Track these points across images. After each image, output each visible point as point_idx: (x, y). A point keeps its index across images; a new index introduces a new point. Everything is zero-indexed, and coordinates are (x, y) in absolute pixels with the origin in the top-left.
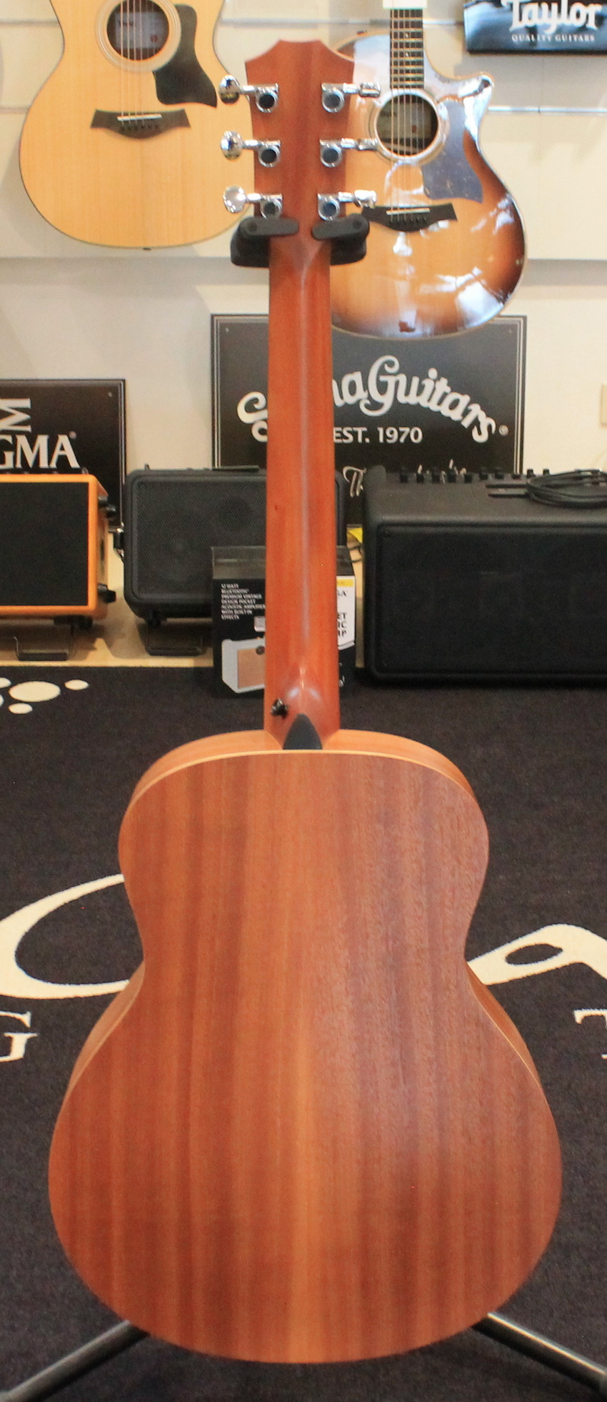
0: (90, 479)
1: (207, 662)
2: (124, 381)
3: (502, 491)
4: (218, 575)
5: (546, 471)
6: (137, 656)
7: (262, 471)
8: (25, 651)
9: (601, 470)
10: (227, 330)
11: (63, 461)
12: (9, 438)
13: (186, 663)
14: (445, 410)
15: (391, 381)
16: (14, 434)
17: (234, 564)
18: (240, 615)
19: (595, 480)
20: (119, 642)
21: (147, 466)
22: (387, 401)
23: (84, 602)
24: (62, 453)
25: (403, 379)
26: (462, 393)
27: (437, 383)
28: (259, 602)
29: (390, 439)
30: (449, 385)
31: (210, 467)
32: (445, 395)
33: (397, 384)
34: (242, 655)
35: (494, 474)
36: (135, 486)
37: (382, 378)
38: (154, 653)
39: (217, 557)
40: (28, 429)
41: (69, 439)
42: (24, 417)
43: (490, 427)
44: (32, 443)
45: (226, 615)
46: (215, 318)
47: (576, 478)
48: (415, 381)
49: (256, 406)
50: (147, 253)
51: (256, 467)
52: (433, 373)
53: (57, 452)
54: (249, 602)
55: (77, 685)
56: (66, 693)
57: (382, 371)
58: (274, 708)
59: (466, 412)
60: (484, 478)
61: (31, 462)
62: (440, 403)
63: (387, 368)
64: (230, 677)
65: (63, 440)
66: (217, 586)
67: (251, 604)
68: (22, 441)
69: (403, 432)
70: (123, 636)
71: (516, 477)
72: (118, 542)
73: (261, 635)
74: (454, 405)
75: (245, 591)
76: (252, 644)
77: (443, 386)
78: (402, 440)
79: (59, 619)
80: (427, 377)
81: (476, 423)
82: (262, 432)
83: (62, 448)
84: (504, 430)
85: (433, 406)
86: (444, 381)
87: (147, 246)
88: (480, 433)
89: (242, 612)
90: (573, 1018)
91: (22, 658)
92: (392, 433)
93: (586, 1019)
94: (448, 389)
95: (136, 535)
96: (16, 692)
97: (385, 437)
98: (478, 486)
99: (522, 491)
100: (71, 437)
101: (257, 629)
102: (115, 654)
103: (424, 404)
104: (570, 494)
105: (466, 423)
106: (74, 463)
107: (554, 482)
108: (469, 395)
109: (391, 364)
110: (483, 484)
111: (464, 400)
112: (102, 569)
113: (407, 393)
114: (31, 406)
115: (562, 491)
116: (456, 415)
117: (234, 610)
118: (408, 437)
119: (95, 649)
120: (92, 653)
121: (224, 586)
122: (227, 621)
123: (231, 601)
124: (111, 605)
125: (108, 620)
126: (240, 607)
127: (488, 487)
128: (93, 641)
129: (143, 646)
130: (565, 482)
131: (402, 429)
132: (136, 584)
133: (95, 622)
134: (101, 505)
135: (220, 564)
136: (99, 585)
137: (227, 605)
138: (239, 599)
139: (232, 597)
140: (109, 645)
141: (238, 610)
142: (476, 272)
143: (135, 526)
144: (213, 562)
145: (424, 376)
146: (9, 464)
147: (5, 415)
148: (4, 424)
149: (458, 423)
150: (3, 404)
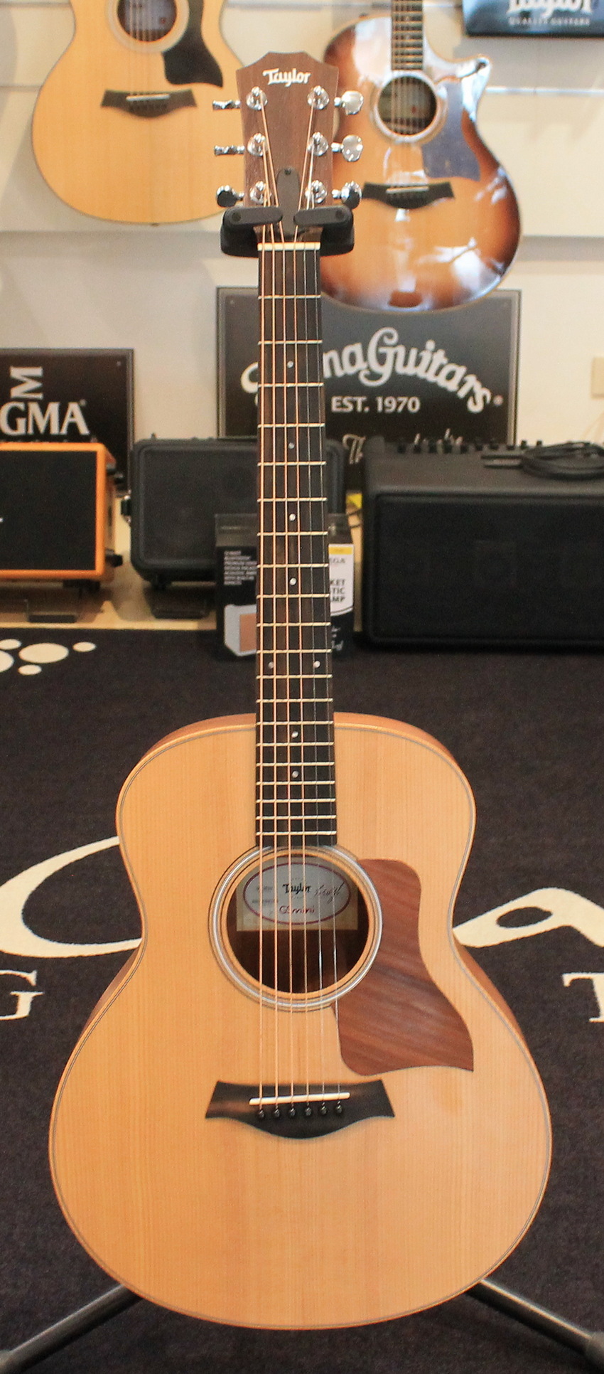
0: (98, 448)
1: (210, 625)
2: (132, 351)
3: (496, 462)
4: (220, 543)
5: (539, 443)
6: (142, 619)
8: (36, 613)
10: (233, 302)
11: (73, 427)
12: (21, 406)
13: (190, 625)
14: (441, 381)
15: (390, 352)
16: (26, 401)
17: (237, 531)
18: (242, 581)
19: (587, 452)
20: (126, 605)
21: (153, 435)
22: (386, 372)
23: (92, 567)
24: (73, 420)
25: (401, 350)
26: (459, 363)
27: (435, 354)
29: (388, 408)
30: (446, 356)
31: (215, 437)
32: (441, 368)
33: (396, 356)
34: (243, 620)
35: (489, 446)
36: (141, 455)
37: (382, 350)
38: (160, 616)
39: (222, 524)
40: (40, 396)
41: (80, 406)
42: (37, 385)
43: (484, 398)
44: (44, 409)
45: (228, 581)
46: (221, 291)
47: (568, 450)
48: (414, 352)
50: (154, 229)
52: (430, 345)
53: (68, 420)
54: (251, 568)
55: (84, 647)
56: (73, 653)
57: (381, 343)
59: (462, 383)
60: (479, 449)
61: (42, 428)
62: (437, 374)
63: (386, 340)
64: (233, 641)
65: (74, 407)
66: (220, 553)
67: (253, 571)
68: (34, 409)
69: (403, 402)
70: (130, 599)
71: (511, 448)
72: (126, 508)
74: (450, 376)
75: (248, 558)
76: (251, 609)
77: (440, 357)
78: (400, 409)
79: (68, 583)
80: (425, 349)
81: (471, 393)
83: (72, 416)
84: (498, 401)
85: (430, 377)
86: (441, 353)
87: (154, 222)
88: (475, 403)
89: (243, 578)
90: (561, 981)
91: (32, 620)
93: (574, 982)
94: (445, 361)
95: (142, 505)
96: (26, 654)
97: (384, 407)
98: (474, 457)
99: (516, 462)
100: (81, 404)
102: (123, 617)
103: (421, 375)
104: (562, 466)
105: (462, 394)
106: (84, 430)
107: (546, 454)
108: (466, 366)
109: (390, 336)
110: (479, 455)
111: (461, 371)
112: (110, 535)
113: (405, 364)
114: (43, 374)
115: (550, 462)
116: (452, 386)
117: (236, 576)
118: (406, 407)
119: (102, 612)
120: (99, 616)
121: (226, 553)
122: (230, 587)
123: (233, 568)
124: (118, 569)
125: (116, 583)
126: (242, 573)
127: (484, 458)
128: (101, 604)
129: (148, 610)
130: (557, 454)
131: (400, 399)
132: (142, 550)
133: (103, 585)
134: (109, 473)
135: (223, 532)
136: (106, 550)
137: (230, 571)
138: (241, 566)
139: (235, 563)
140: (117, 607)
141: (241, 576)
142: (472, 243)
143: (142, 495)
144: (217, 529)
145: (422, 348)
146: (21, 430)
147: (18, 383)
148: (16, 392)
149: (454, 394)
150: (16, 373)
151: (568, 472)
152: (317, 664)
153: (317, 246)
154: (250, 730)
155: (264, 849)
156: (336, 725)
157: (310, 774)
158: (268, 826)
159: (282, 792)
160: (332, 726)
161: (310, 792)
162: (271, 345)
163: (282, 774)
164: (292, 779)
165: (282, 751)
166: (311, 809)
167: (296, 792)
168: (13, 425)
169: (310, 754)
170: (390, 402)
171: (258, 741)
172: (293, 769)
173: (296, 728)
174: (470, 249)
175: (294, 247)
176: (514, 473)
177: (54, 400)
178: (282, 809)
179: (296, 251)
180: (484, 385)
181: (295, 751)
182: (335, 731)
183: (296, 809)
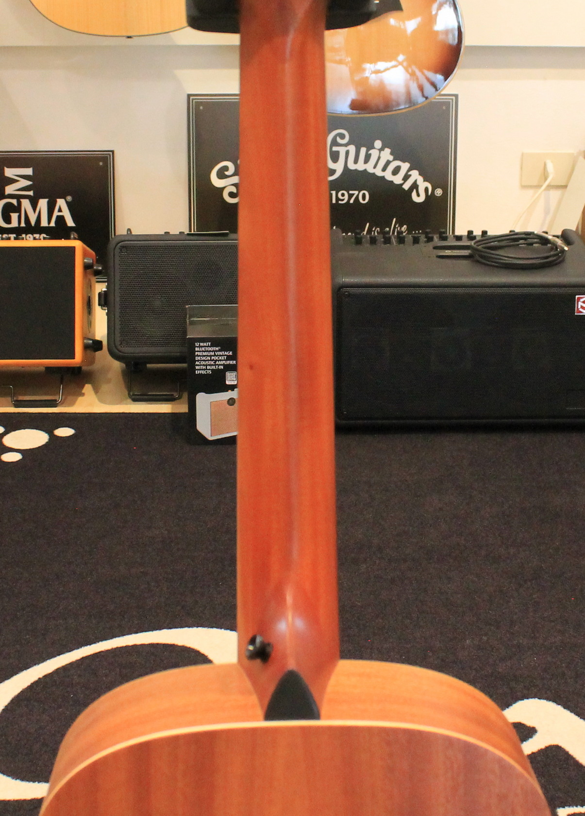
0: (76, 244)
1: (183, 408)
2: (113, 152)
3: (448, 252)
4: (191, 335)
5: (484, 233)
6: (120, 402)
7: (232, 236)
8: (21, 398)
9: (536, 232)
10: (201, 108)
11: (61, 220)
12: (14, 202)
13: (164, 408)
14: (388, 176)
15: (342, 150)
16: (19, 198)
17: (207, 321)
18: (212, 370)
19: (530, 241)
20: (105, 388)
21: (129, 230)
22: (339, 167)
23: (72, 356)
24: (60, 214)
25: (352, 149)
26: (404, 161)
27: (382, 152)
28: (229, 358)
29: (343, 200)
30: (391, 154)
31: (187, 232)
32: (388, 163)
33: (347, 153)
34: (214, 406)
35: (438, 235)
36: (117, 250)
37: (335, 149)
38: (136, 399)
39: (191, 317)
40: (31, 193)
41: (67, 202)
42: (27, 183)
43: (426, 189)
44: (34, 205)
45: (200, 370)
46: (191, 98)
47: (513, 239)
48: (363, 150)
49: (227, 173)
50: (129, 42)
51: (228, 231)
52: (378, 144)
53: (56, 213)
54: (221, 358)
55: (64, 432)
56: (53, 439)
57: (334, 143)
58: (251, 648)
59: (406, 177)
60: (430, 239)
61: (33, 222)
62: (384, 169)
63: (339, 140)
64: (204, 426)
65: (61, 203)
66: (191, 345)
67: (222, 360)
68: (26, 204)
69: (353, 194)
70: (109, 381)
71: (459, 238)
72: (103, 299)
73: (232, 388)
74: (396, 171)
75: (217, 349)
76: (224, 396)
77: (387, 155)
78: (352, 201)
79: (49, 370)
80: (373, 148)
81: (415, 186)
82: (232, 195)
83: (60, 210)
84: (439, 192)
85: (379, 172)
86: (387, 151)
87: (129, 35)
88: (418, 195)
89: (213, 367)
91: (18, 404)
92: (343, 195)
94: (391, 158)
95: (117, 294)
96: (8, 441)
97: (338, 199)
98: (426, 248)
99: (466, 253)
100: (67, 200)
101: (228, 383)
102: (102, 401)
103: (371, 170)
104: (509, 255)
105: (406, 187)
106: (70, 223)
108: (409, 162)
109: (342, 136)
110: (431, 245)
111: (405, 166)
112: (89, 323)
113: (356, 161)
114: (33, 174)
115: (501, 252)
116: (397, 180)
117: (206, 365)
118: (357, 199)
119: (83, 395)
120: (80, 399)
121: (197, 344)
122: (201, 376)
123: (204, 358)
124: (97, 354)
125: (95, 367)
126: (212, 363)
127: (435, 248)
128: (83, 387)
130: (503, 243)
131: (351, 192)
133: (84, 368)
134: (86, 267)
135: (192, 323)
136: (85, 338)
137: (200, 361)
138: (211, 356)
139: (205, 353)
140: (96, 390)
141: (211, 365)
142: (401, 58)
143: (117, 287)
144: (188, 321)
145: (371, 147)
146: (14, 224)
147: (12, 181)
148: (9, 190)
149: (399, 187)
150: (9, 172)
168: (7, 220)
174: (398, 65)
176: (467, 263)
177: (43, 196)
180: (425, 179)
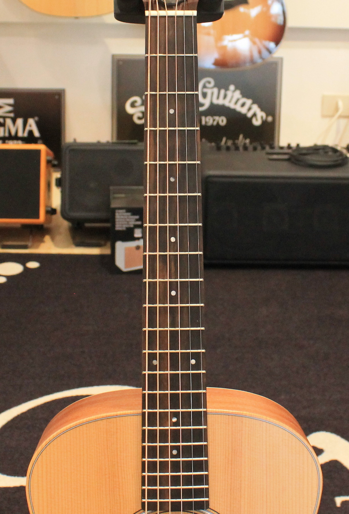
0: (42, 147)
1: (107, 251)
2: (64, 90)
3: (275, 157)
4: (113, 205)
5: (298, 145)
6: (67, 247)
7: (139, 144)
10: (121, 63)
11: (31, 133)
12: (2, 120)
13: (95, 251)
14: (238, 108)
15: (209, 92)
16: (4, 118)
17: (124, 198)
18: (126, 228)
19: (326, 151)
20: (58, 238)
21: (75, 140)
22: (207, 102)
23: (37, 216)
24: (30, 128)
25: (216, 90)
26: (248, 98)
27: (234, 93)
28: (138, 220)
29: (209, 123)
30: (240, 94)
31: (111, 141)
32: (238, 100)
33: (212, 94)
34: (127, 250)
35: (269, 146)
36: (67, 152)
37: (205, 90)
38: (77, 245)
39: (114, 193)
40: (12, 115)
41: (34, 120)
42: (10, 108)
43: (262, 117)
45: (118, 227)
46: (115, 57)
47: (316, 150)
48: (222, 91)
49: (136, 104)
50: (77, 21)
51: (136, 141)
52: (232, 87)
53: (28, 128)
54: (132, 220)
56: (26, 269)
57: (204, 87)
59: (249, 109)
60: (263, 148)
61: (13, 133)
62: (236, 103)
63: (208, 85)
64: (120, 262)
65: (32, 121)
66: (113, 212)
67: (132, 222)
68: (9, 122)
69: (215, 119)
70: (61, 234)
71: (282, 148)
72: (58, 182)
73: (138, 239)
74: (243, 105)
75: (129, 214)
76: (132, 244)
77: (237, 94)
78: (215, 124)
79: (25, 226)
80: (229, 90)
81: (255, 115)
82: (139, 118)
83: (30, 126)
84: (270, 119)
85: (232, 106)
86: (238, 92)
87: (76, 16)
88: (257, 120)
89: (127, 226)
90: (334, 503)
93: (344, 503)
94: (240, 96)
95: (68, 179)
97: (206, 122)
98: (260, 153)
99: (286, 157)
100: (36, 120)
101: (135, 236)
102: (57, 245)
103: (227, 104)
104: (313, 159)
105: (249, 115)
106: (37, 134)
107: (304, 152)
108: (251, 100)
109: (209, 82)
110: (264, 152)
111: (249, 102)
112: (48, 197)
113: (218, 98)
114: (14, 103)
115: (308, 157)
116: (244, 110)
117: (122, 224)
118: (218, 123)
119: (44, 242)
120: (42, 245)
121: (117, 211)
122: (119, 231)
123: (121, 220)
124: (54, 217)
125: (53, 225)
127: (267, 154)
128: (44, 237)
129: (71, 241)
130: (310, 152)
131: (214, 117)
132: (67, 207)
133: (45, 225)
134: (48, 162)
135: (115, 198)
136: (47, 206)
137: (119, 221)
138: (125, 219)
139: (122, 217)
140: (53, 239)
141: (125, 224)
142: (247, 32)
143: (67, 174)
144: (111, 197)
145: (227, 89)
146: (1, 134)
147: (1, 107)
149: (245, 116)
151: (316, 163)
152: (193, 362)
153: (194, 13)
154: (137, 415)
155: (148, 512)
156: (209, 410)
157: (187, 452)
158: (152, 494)
159: (164, 466)
160: (205, 412)
161: (187, 466)
162: (157, 94)
163: (164, 452)
164: (173, 456)
165: (164, 433)
166: (188, 480)
167: (176, 467)
169: (187, 436)
170: (209, 120)
171: (144, 425)
172: (173, 448)
173: (176, 415)
174: (245, 36)
175: (176, 13)
176: (286, 164)
177: (20, 117)
178: (164, 481)
179: (177, 16)
180: (262, 109)
181: (175, 433)
182: (208, 415)
183: (176, 480)
